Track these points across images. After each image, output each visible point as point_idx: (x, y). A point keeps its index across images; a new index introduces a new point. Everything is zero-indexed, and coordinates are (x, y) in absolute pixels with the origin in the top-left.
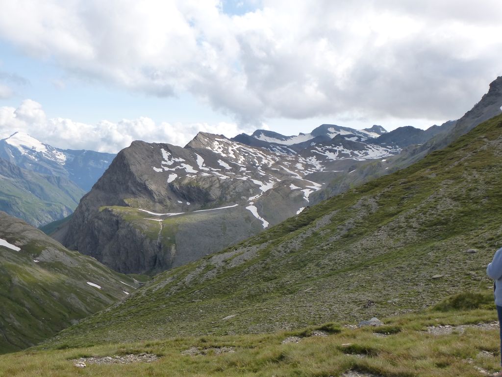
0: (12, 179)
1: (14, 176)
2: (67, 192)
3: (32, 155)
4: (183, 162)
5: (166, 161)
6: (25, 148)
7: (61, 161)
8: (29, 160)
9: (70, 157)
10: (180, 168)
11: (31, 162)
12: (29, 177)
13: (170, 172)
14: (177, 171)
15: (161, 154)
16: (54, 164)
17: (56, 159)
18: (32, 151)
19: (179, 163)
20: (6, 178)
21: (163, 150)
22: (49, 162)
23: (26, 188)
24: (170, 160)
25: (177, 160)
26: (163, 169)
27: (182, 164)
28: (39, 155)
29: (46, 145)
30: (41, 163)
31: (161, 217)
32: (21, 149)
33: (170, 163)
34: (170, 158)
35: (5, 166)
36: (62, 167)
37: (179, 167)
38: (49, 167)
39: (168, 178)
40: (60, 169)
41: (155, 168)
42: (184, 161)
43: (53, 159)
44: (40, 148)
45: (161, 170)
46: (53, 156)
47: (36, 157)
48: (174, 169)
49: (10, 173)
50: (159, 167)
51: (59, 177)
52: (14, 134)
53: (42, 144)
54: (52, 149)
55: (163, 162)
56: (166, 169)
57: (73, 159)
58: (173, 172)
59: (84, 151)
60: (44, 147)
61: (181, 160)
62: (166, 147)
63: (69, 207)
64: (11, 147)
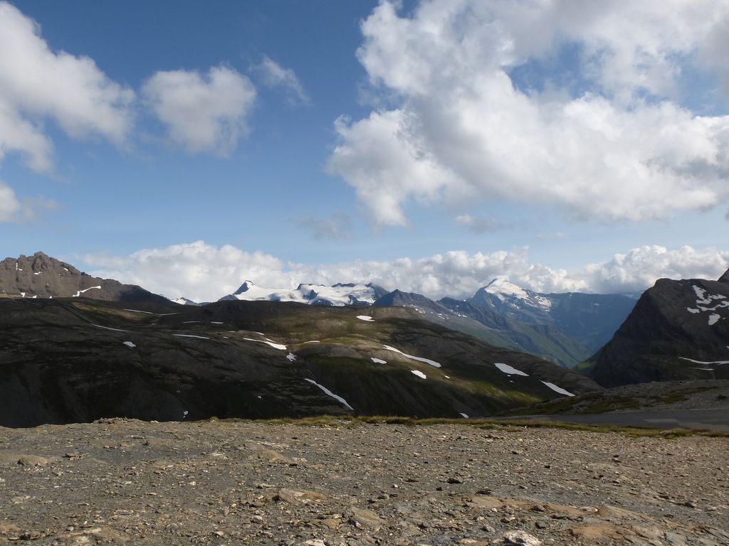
0: (498, 331)
1: (499, 327)
2: (556, 342)
3: (513, 303)
4: (723, 299)
5: (702, 300)
6: (504, 295)
7: (544, 308)
8: (510, 308)
9: (554, 302)
10: (722, 306)
11: (513, 310)
12: (515, 328)
13: (711, 313)
14: (718, 311)
15: (694, 292)
16: (538, 311)
17: (539, 305)
18: (512, 298)
19: (719, 301)
20: (491, 329)
21: (694, 287)
22: (531, 309)
23: (512, 339)
24: (706, 298)
25: (715, 297)
26: (700, 310)
27: (724, 302)
28: (521, 302)
29: (526, 291)
30: (523, 311)
31: (710, 366)
32: (500, 297)
33: (707, 302)
34: (706, 296)
35: (490, 317)
36: (546, 314)
37: (719, 305)
38: (532, 315)
39: (709, 319)
40: (544, 316)
41: (689, 309)
42: (725, 297)
43: (535, 306)
44: (522, 295)
45: (697, 311)
46: (536, 302)
47: (517, 304)
48: (714, 309)
49: (495, 324)
50: (694, 307)
51: (547, 326)
52: (492, 282)
53: (523, 290)
54: (534, 294)
55: (698, 302)
56: (704, 309)
57: (557, 303)
58: (713, 312)
59: (570, 293)
60: (525, 293)
61: (720, 297)
62: (699, 283)
63: (561, 359)
64: (491, 296)
